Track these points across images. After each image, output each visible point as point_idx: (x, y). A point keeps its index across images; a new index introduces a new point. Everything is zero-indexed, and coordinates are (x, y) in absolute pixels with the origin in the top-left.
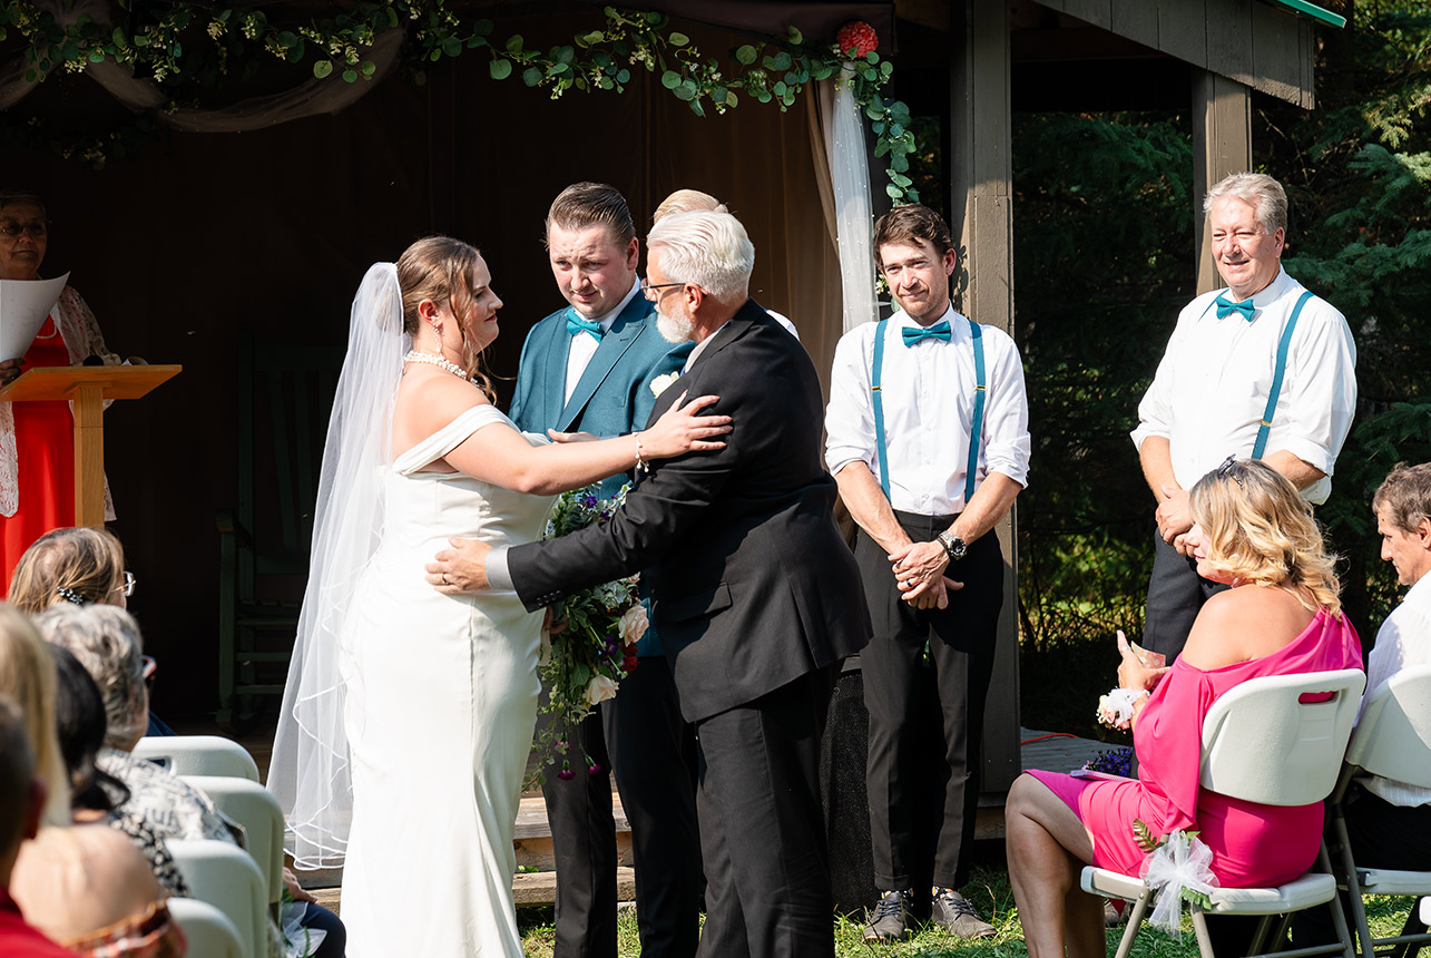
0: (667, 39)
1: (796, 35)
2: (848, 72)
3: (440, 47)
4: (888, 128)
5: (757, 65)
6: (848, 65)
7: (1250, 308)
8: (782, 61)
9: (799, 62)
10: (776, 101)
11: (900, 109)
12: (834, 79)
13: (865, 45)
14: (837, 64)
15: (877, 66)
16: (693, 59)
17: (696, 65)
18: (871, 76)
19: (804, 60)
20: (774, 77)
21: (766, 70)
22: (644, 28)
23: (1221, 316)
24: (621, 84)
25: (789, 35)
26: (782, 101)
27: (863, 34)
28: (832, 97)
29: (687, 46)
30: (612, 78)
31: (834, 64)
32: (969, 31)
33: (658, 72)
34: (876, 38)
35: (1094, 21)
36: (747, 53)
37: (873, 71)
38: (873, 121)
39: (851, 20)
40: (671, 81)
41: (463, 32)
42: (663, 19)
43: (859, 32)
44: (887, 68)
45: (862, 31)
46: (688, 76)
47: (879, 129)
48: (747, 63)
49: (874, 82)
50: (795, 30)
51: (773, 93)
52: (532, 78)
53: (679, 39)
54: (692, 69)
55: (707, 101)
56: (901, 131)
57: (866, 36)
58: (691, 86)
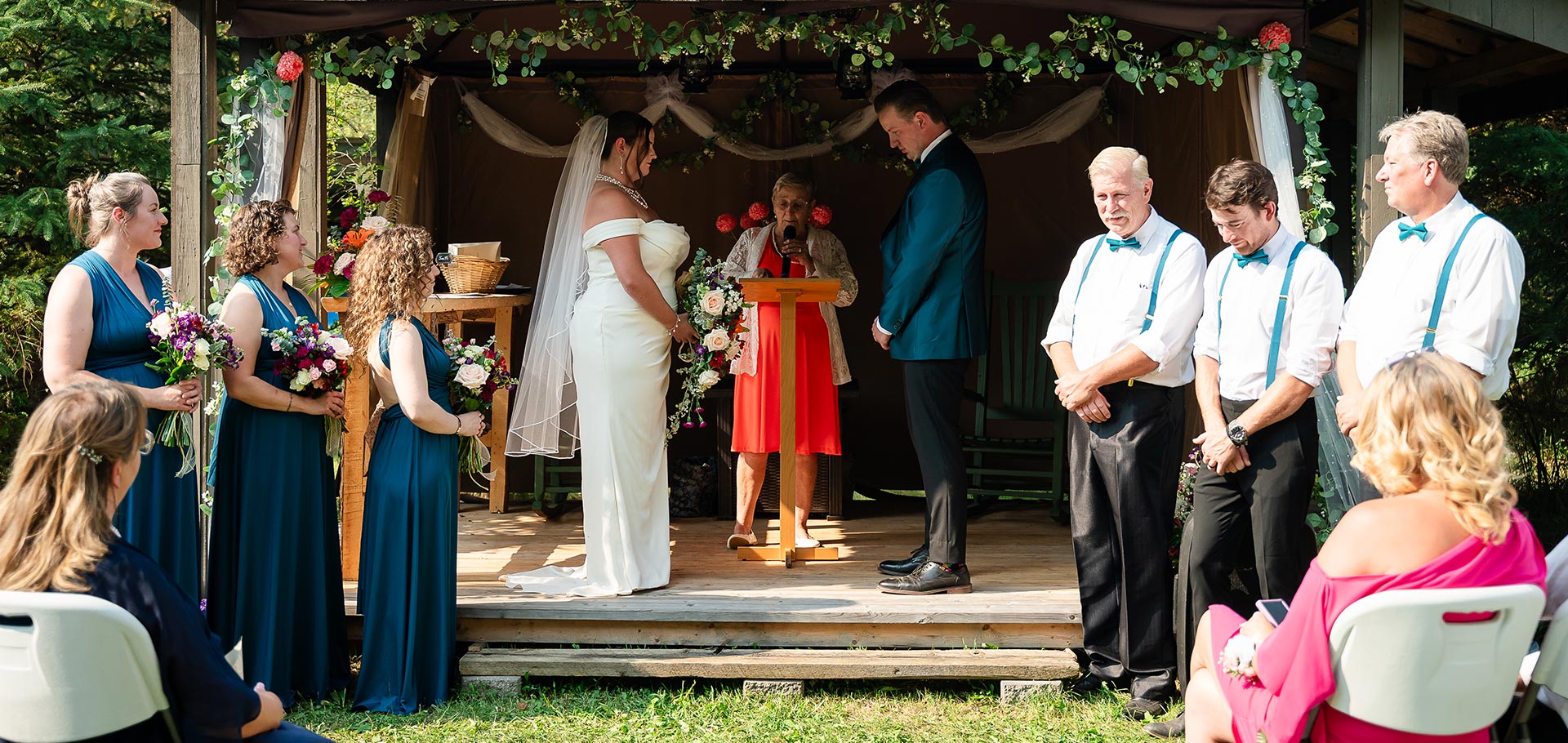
0: (1116, 36)
1: (1222, 32)
2: (1267, 61)
3: (939, 43)
4: (1300, 103)
5: (1194, 57)
6: (1266, 56)
7: (1423, 230)
8: (1210, 53)
9: (1225, 53)
10: (1209, 83)
11: (1308, 88)
12: (1258, 66)
13: (1280, 39)
14: (1258, 54)
15: (1289, 54)
16: (1138, 51)
17: (1141, 56)
18: (1284, 62)
19: (1229, 52)
20: (1208, 65)
21: (1202, 61)
22: (1098, 29)
23: (1403, 238)
24: (1078, 74)
25: (1218, 33)
26: (1213, 83)
27: (1277, 31)
28: (1257, 80)
29: (1131, 41)
30: (1071, 69)
31: (1255, 55)
32: (1368, 28)
33: (1112, 63)
34: (1289, 35)
35: (1476, 19)
36: (1185, 49)
37: (1286, 59)
38: (1288, 98)
39: (1269, 22)
40: (1122, 68)
41: (955, 31)
42: (1112, 21)
43: (1274, 30)
44: (1297, 56)
45: (1276, 28)
46: (1134, 64)
47: (1293, 104)
48: (1185, 55)
49: (1287, 67)
50: (1221, 29)
51: (1205, 77)
52: (1009, 65)
53: (1124, 35)
54: (1138, 59)
55: (1149, 84)
56: (1311, 104)
57: (1280, 32)
58: (1135, 72)
